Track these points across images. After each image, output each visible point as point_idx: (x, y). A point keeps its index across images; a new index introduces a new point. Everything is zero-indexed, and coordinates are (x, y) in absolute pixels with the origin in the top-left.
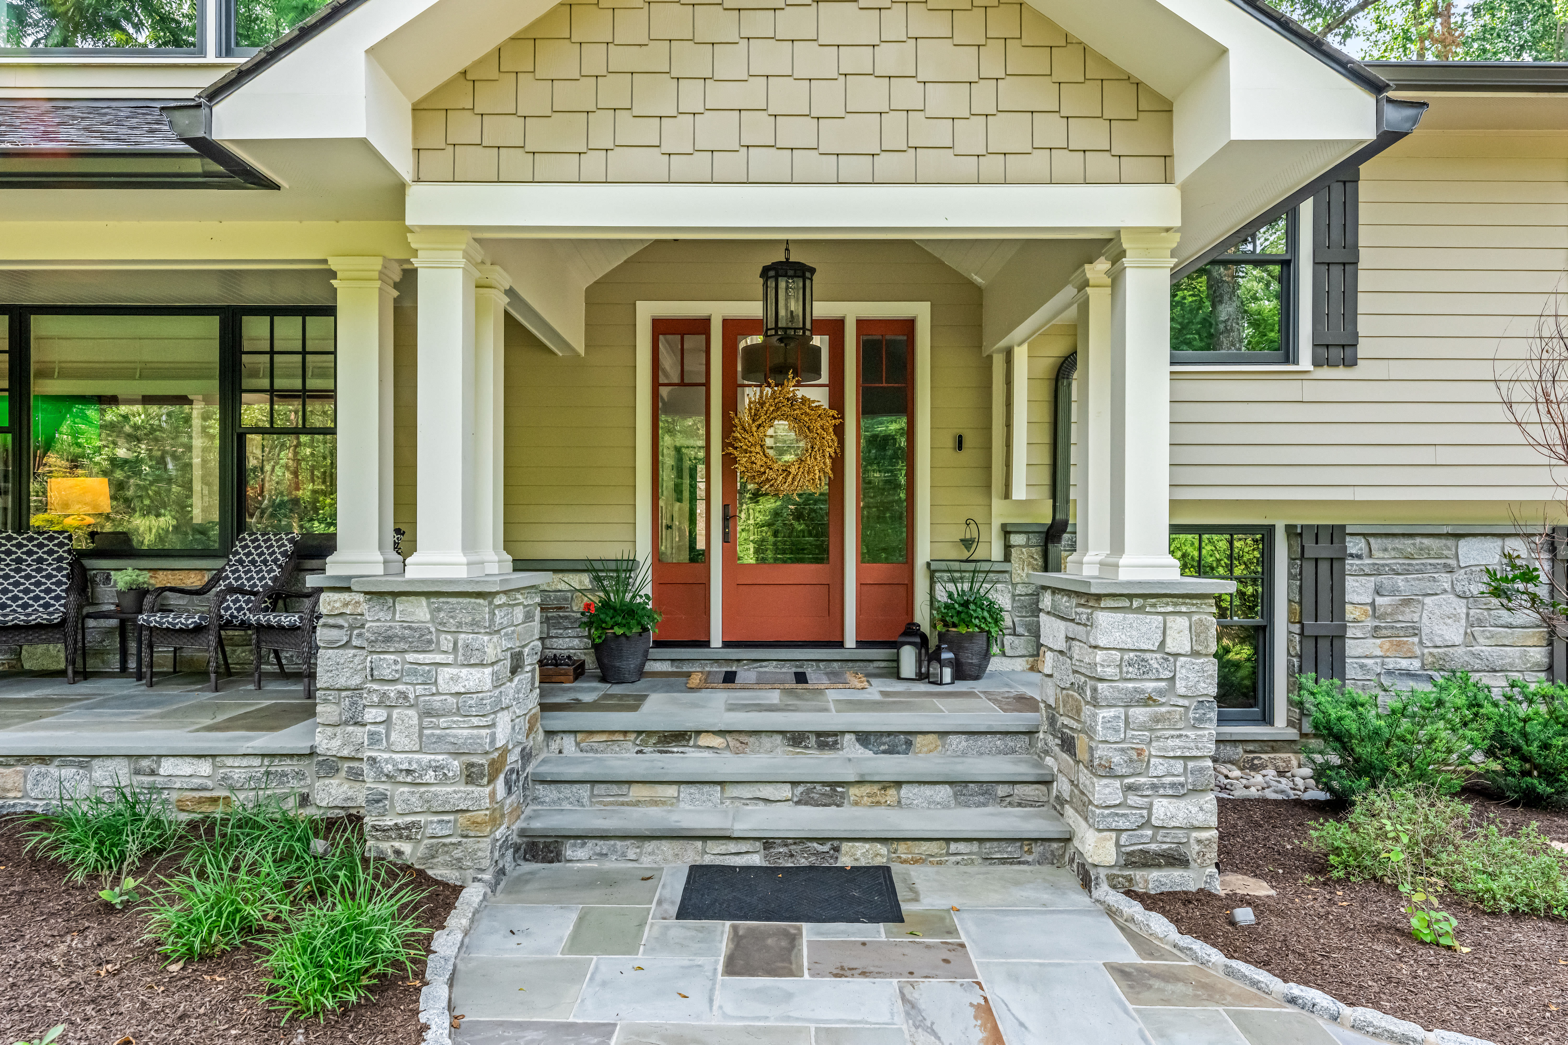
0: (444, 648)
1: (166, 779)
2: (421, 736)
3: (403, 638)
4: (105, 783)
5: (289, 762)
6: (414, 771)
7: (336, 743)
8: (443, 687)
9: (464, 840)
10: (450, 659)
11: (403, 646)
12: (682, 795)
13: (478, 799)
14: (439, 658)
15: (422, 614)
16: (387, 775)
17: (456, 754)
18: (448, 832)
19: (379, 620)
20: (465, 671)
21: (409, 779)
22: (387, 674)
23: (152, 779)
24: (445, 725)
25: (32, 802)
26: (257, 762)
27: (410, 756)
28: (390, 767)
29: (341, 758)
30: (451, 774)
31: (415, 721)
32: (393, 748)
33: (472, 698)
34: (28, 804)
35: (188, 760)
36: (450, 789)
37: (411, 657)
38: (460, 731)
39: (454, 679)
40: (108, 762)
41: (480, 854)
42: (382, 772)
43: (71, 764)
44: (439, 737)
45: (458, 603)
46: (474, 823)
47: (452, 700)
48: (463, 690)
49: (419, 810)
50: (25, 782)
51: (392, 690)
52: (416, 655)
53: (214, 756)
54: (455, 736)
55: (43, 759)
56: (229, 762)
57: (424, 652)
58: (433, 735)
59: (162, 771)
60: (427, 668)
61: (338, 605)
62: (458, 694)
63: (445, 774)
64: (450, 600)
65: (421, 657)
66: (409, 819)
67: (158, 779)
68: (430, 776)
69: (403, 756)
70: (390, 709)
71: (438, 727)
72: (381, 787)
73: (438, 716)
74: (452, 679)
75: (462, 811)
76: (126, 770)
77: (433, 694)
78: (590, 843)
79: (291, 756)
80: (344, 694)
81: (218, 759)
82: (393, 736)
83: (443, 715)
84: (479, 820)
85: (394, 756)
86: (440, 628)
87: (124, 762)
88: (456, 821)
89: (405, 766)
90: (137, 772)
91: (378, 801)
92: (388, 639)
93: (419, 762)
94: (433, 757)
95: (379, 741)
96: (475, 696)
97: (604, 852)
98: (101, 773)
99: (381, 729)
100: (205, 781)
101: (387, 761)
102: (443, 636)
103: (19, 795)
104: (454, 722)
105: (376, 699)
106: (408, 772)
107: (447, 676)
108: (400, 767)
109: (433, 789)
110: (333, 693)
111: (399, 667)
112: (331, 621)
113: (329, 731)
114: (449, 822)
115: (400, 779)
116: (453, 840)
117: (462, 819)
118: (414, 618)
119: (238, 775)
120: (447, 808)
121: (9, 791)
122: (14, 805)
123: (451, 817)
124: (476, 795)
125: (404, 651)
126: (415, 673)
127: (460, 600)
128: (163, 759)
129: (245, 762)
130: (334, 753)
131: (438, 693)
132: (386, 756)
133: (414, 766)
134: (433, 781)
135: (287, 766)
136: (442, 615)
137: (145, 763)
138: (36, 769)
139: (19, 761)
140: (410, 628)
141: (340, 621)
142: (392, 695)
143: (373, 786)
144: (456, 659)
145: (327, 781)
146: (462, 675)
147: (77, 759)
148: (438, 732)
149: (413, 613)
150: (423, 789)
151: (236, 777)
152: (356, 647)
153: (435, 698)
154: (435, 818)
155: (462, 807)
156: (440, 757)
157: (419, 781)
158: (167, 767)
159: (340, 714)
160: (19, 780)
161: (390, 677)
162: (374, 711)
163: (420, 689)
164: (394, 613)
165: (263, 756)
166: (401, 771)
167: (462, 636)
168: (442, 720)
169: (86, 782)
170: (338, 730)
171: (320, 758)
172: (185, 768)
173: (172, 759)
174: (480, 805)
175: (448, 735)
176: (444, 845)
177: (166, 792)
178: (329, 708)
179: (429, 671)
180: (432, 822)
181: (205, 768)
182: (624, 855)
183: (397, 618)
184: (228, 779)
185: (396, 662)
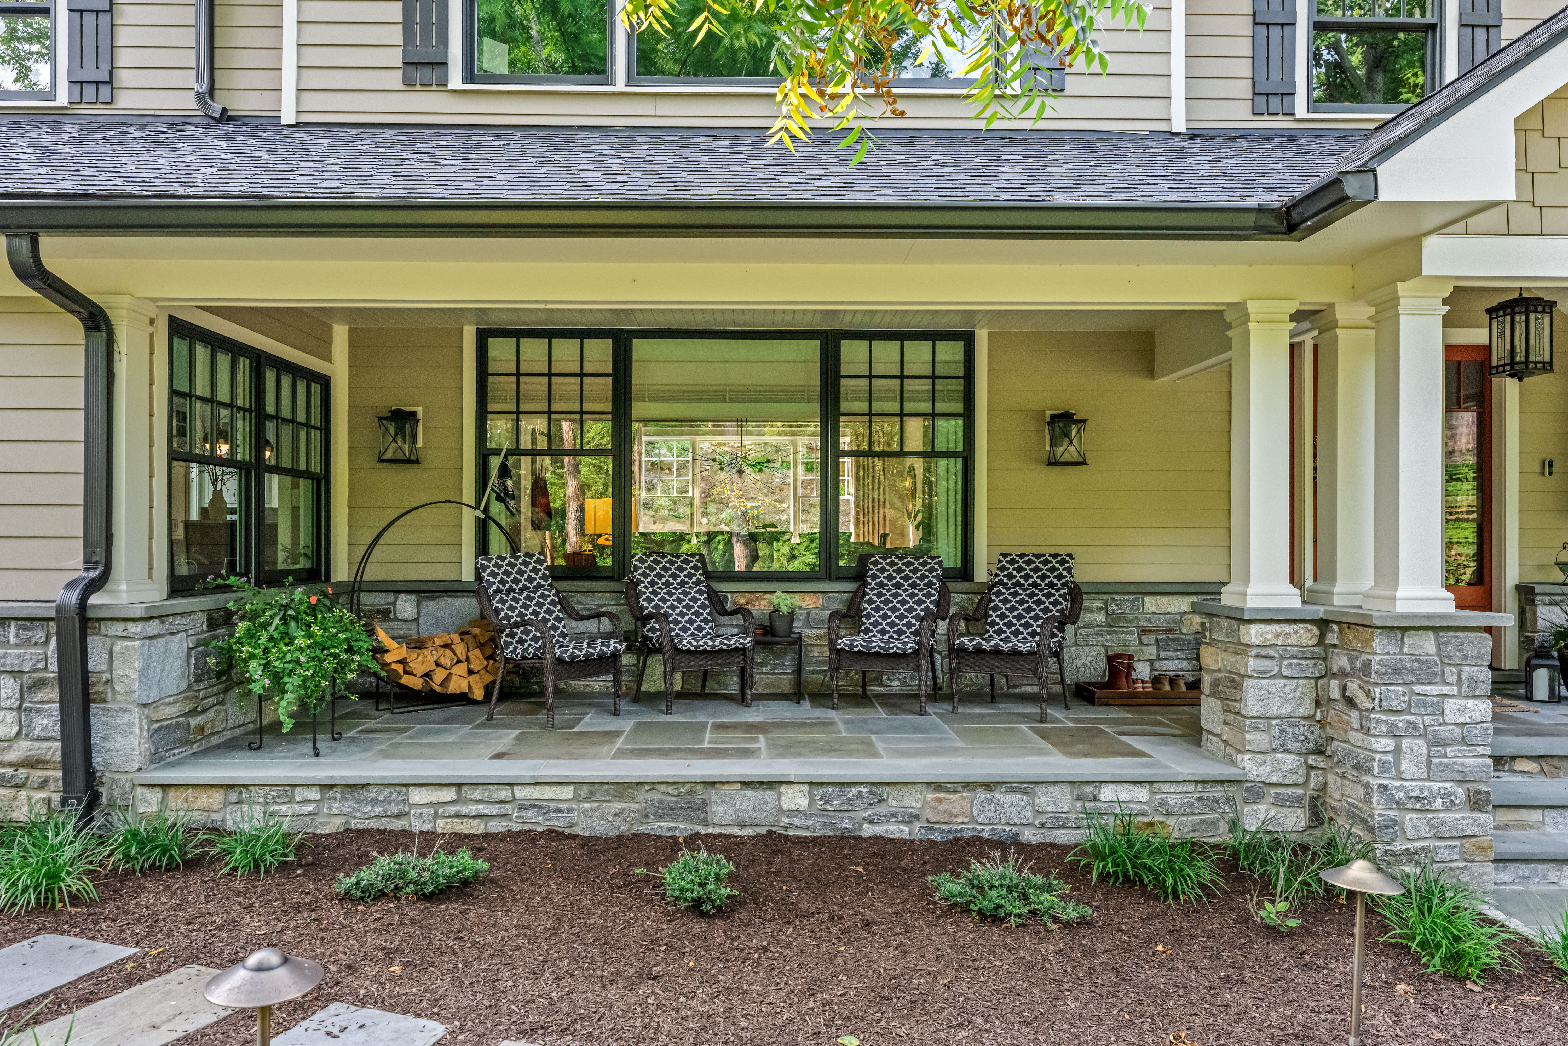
0: (1449, 680)
1: (1106, 805)
2: (1429, 764)
3: (1412, 671)
4: (1049, 809)
5: (1219, 788)
6: (1424, 798)
7: (1265, 770)
8: (1449, 717)
9: (1469, 865)
10: (1454, 690)
11: (1410, 678)
12: (1547, 819)
13: (1483, 826)
14: (1446, 690)
15: (1430, 648)
16: (1398, 803)
17: (1460, 782)
18: (1456, 857)
19: (1388, 653)
20: (1471, 703)
21: (1418, 806)
22: (1395, 704)
23: (1092, 804)
24: (1453, 754)
25: (979, 827)
26: (1190, 788)
27: (1420, 783)
28: (1401, 794)
29: (1270, 784)
30: (1458, 801)
31: (1424, 751)
32: (1404, 776)
33: (1476, 728)
34: (974, 829)
35: (1126, 786)
36: (1458, 816)
37: (1418, 689)
38: (1467, 760)
39: (1462, 710)
40: (1051, 788)
41: (1485, 878)
42: (1393, 799)
43: (1016, 791)
44: (1447, 766)
45: (1467, 637)
46: (1479, 848)
47: (1457, 730)
48: (1469, 720)
49: (1427, 835)
50: (972, 807)
51: (1401, 721)
52: (1423, 687)
53: (1151, 783)
54: (1463, 765)
55: (988, 785)
56: (1165, 788)
57: (1430, 683)
58: (1441, 763)
59: (1102, 798)
60: (1435, 700)
61: (1270, 636)
62: (1464, 724)
63: (1452, 801)
64: (1458, 634)
65: (1428, 689)
66: (1418, 844)
67: (1099, 804)
68: (1438, 803)
69: (1414, 784)
70: (1398, 739)
71: (1445, 756)
72: (1392, 814)
73: (1445, 745)
74: (1459, 710)
75: (1470, 836)
76: (1068, 796)
77: (1440, 725)
78: (1512, 867)
79: (1222, 782)
80: (1274, 722)
81: (1155, 785)
82: (1404, 765)
83: (1450, 745)
84: (1485, 845)
85: (1405, 783)
86: (1445, 661)
87: (1067, 788)
88: (1462, 846)
89: (1416, 793)
90: (1079, 799)
91: (1387, 827)
92: (1398, 672)
93: (1430, 790)
94: (1441, 785)
95: (1390, 769)
96: (1479, 726)
97: (1526, 875)
98: (1044, 799)
99: (1390, 758)
100: (1143, 806)
101: (1398, 789)
102: (1447, 669)
103: (966, 820)
104: (1460, 751)
105: (1384, 729)
106: (1418, 799)
107: (1454, 707)
108: (1412, 794)
109: (1441, 815)
110: (1262, 721)
111: (1407, 698)
112: (1263, 652)
113: (1259, 758)
114: (1455, 847)
115: (1410, 806)
116: (1460, 865)
117: (1468, 845)
118: (1422, 652)
119: (1173, 800)
120: (1455, 834)
121: (956, 816)
122: (961, 829)
123: (1456, 843)
124: (1482, 821)
125: (1412, 683)
126: (1424, 704)
127: (1468, 634)
128: (1103, 786)
129: (1180, 788)
130: (1263, 779)
131: (1446, 724)
132: (1397, 783)
133: (1426, 793)
134: (1441, 808)
135: (1217, 792)
136: (1449, 648)
137: (1088, 789)
138: (982, 795)
139: (964, 787)
140: (1417, 661)
141: (1271, 652)
142: (1400, 725)
143: (1384, 812)
144: (1460, 691)
145: (1255, 807)
146: (1469, 706)
147: (1022, 786)
148: (1446, 760)
149: (1421, 647)
150: (1430, 816)
151: (1172, 802)
152: (1287, 677)
153: (1442, 728)
154: (1443, 844)
155: (1469, 832)
156: (1448, 785)
157: (1428, 807)
158: (1107, 793)
159: (1270, 742)
160: (966, 805)
161: (1399, 708)
162: (1383, 740)
163: (1428, 720)
164: (1402, 648)
165: (1197, 782)
166: (1410, 798)
167: (1467, 668)
168: (1449, 749)
169: (1029, 808)
170: (1268, 757)
171: (1249, 785)
172: (1125, 794)
173: (1111, 786)
174: (1485, 831)
175: (1455, 764)
176: (1451, 869)
177: (1106, 817)
178: (1258, 736)
179: (1438, 703)
180: (1439, 847)
181: (1142, 794)
182: (1544, 877)
183: (1405, 650)
184: (1165, 804)
185: (1404, 694)
